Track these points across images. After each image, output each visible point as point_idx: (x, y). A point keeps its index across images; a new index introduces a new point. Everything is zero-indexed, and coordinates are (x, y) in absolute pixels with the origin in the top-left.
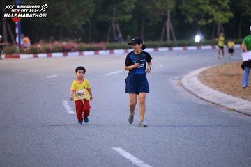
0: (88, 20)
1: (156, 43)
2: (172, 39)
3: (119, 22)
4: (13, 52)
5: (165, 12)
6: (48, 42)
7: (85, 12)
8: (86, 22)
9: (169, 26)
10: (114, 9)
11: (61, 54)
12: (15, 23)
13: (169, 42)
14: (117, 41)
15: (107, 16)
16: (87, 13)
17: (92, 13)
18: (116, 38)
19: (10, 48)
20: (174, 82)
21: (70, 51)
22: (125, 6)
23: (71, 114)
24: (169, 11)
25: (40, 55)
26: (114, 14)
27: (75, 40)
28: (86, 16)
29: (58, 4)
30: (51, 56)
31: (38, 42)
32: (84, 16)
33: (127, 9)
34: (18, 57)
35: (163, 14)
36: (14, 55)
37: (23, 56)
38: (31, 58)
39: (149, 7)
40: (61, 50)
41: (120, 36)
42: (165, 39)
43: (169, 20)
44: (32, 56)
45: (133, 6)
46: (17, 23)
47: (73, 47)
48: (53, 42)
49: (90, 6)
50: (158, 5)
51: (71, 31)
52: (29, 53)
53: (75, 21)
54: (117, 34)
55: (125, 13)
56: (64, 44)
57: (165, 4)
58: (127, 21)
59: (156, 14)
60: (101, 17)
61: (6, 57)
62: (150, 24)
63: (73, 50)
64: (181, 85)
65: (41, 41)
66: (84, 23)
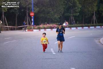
0: (61, 15)
1: (89, 25)
2: (96, 23)
3: (74, 16)
4: (31, 29)
5: (93, 12)
6: (45, 24)
7: (60, 12)
8: (60, 16)
9: (94, 18)
10: (72, 11)
11: (50, 29)
12: (31, 17)
13: (94, 24)
14: (73, 24)
15: (68, 14)
16: (61, 13)
17: (62, 12)
18: (72, 23)
19: (29, 27)
20: (97, 41)
21: (53, 28)
22: (76, 9)
23: (54, 54)
24: (94, 12)
25: (41, 30)
26: (72, 13)
27: (56, 24)
28: (60, 13)
29: (48, 9)
30: (46, 30)
31: (41, 25)
32: (59, 14)
33: (77, 11)
34: (33, 31)
35: (92, 13)
36: (31, 30)
37: (35, 30)
38: (38, 31)
39: (86, 10)
40: (50, 28)
41: (74, 22)
42: (93, 23)
43: (94, 15)
44: (38, 30)
45: (79, 10)
46: (32, 17)
47: (55, 27)
48: (47, 25)
49: (62, 9)
50: (90, 9)
51: (54, 20)
52: (37, 29)
53: (56, 16)
54: (73, 21)
55: (76, 12)
56: (51, 25)
57: (93, 9)
58: (77, 15)
59: (89, 12)
60: (66, 14)
61: (28, 31)
62: (87, 17)
63: (55, 28)
64: (100, 42)
65: (42, 24)
66: (59, 17)
